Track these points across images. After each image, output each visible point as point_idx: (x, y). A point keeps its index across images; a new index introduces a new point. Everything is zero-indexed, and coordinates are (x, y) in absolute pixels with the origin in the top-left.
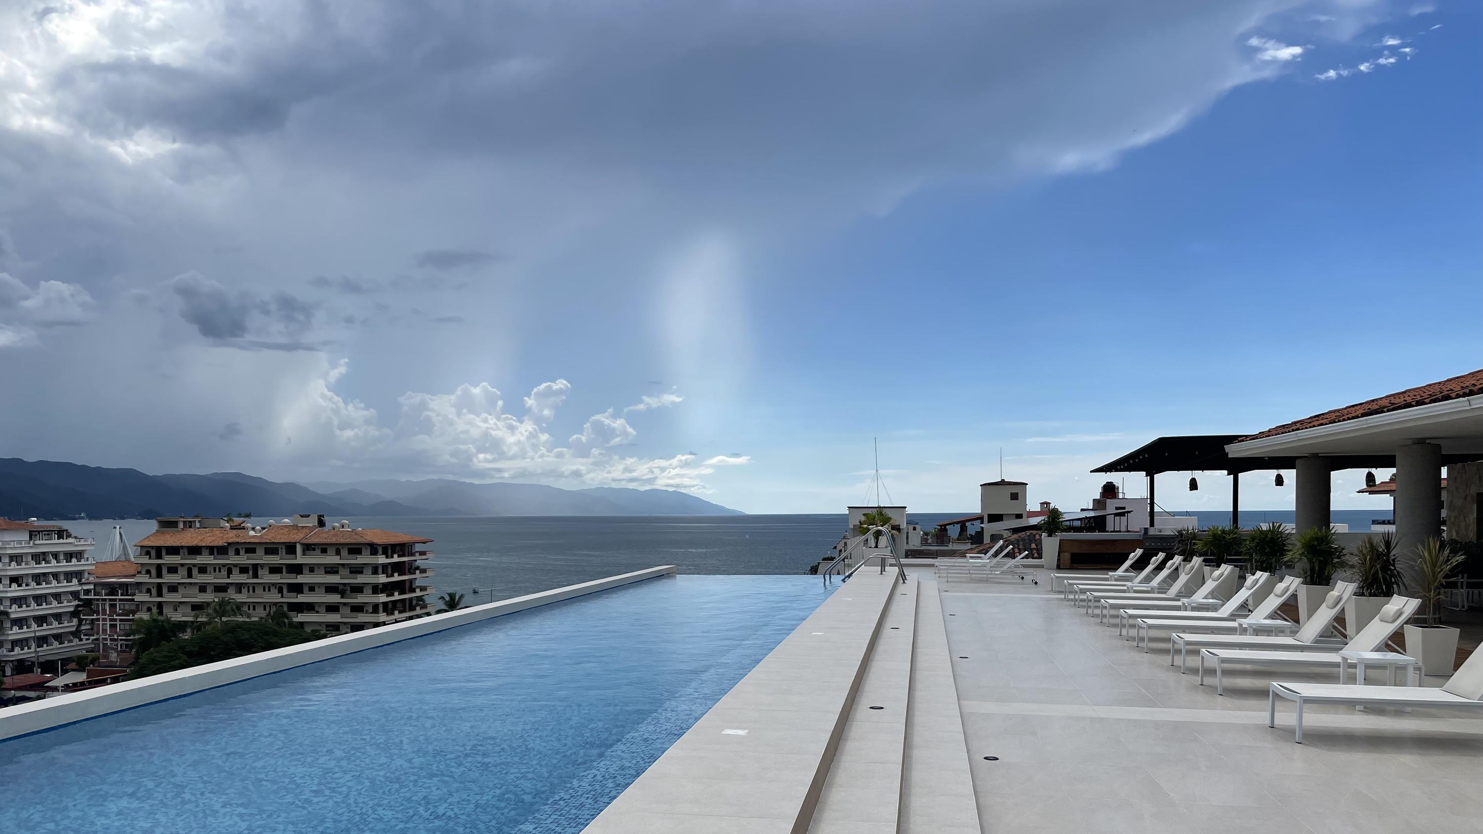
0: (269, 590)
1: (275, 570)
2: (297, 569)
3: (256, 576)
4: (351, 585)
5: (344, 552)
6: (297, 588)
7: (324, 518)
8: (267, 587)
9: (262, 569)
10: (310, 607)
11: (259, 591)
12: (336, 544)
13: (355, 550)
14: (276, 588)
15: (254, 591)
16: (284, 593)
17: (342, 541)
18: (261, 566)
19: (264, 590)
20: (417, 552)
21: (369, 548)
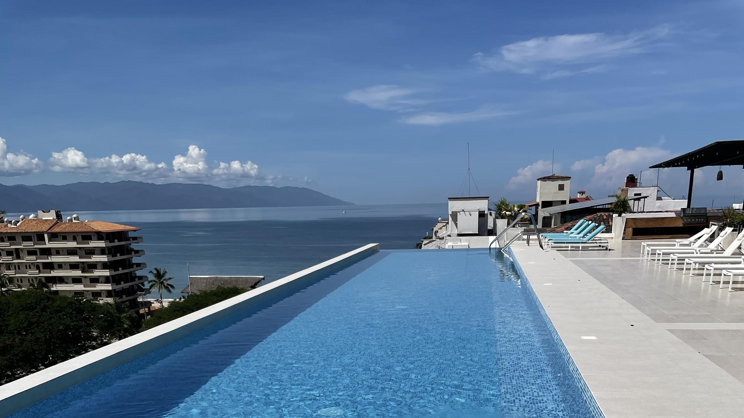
0: (30, 268)
1: (31, 253)
2: (47, 252)
3: (18, 257)
4: (88, 263)
5: (79, 238)
6: (50, 266)
7: (60, 212)
8: (28, 266)
9: (22, 252)
10: (61, 280)
11: (23, 268)
12: (72, 232)
13: (87, 237)
14: (34, 266)
15: (19, 269)
16: (41, 270)
17: (76, 230)
18: (21, 250)
19: (26, 268)
20: (131, 237)
21: (96, 235)
